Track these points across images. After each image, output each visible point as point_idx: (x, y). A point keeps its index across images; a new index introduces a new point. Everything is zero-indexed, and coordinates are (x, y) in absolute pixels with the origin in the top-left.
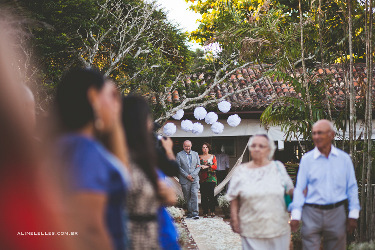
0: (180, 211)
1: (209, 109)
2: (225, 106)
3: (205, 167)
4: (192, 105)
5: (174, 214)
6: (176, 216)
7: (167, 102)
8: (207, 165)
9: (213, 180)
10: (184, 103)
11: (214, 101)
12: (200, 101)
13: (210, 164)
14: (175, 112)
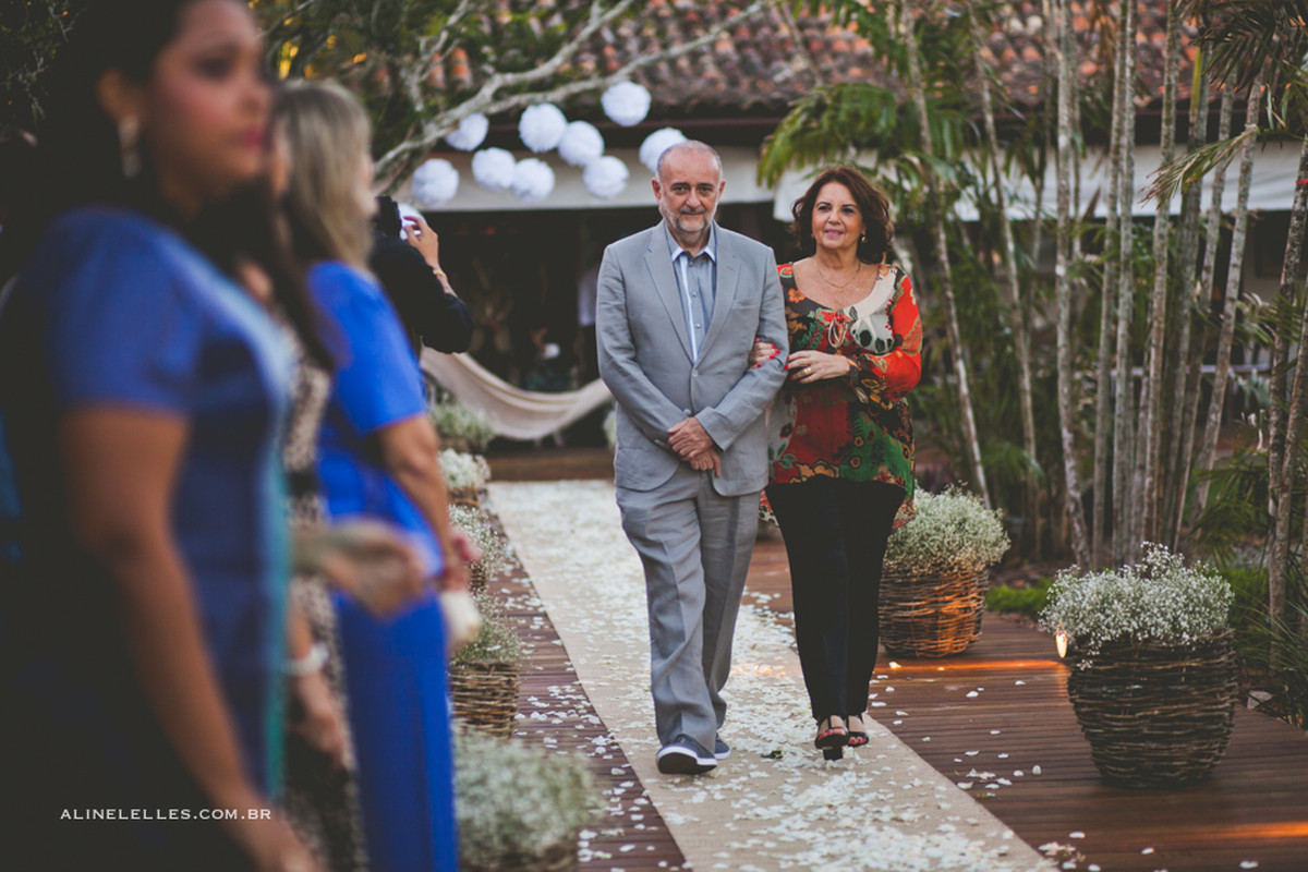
0: (474, 466)
1: (574, 111)
2: (628, 102)
3: (826, 365)
4: (514, 100)
5: (453, 478)
6: (461, 482)
7: (427, 88)
8: (848, 350)
9: (883, 469)
10: (487, 91)
11: (589, 85)
12: (542, 86)
13: (872, 346)
14: (456, 124)
